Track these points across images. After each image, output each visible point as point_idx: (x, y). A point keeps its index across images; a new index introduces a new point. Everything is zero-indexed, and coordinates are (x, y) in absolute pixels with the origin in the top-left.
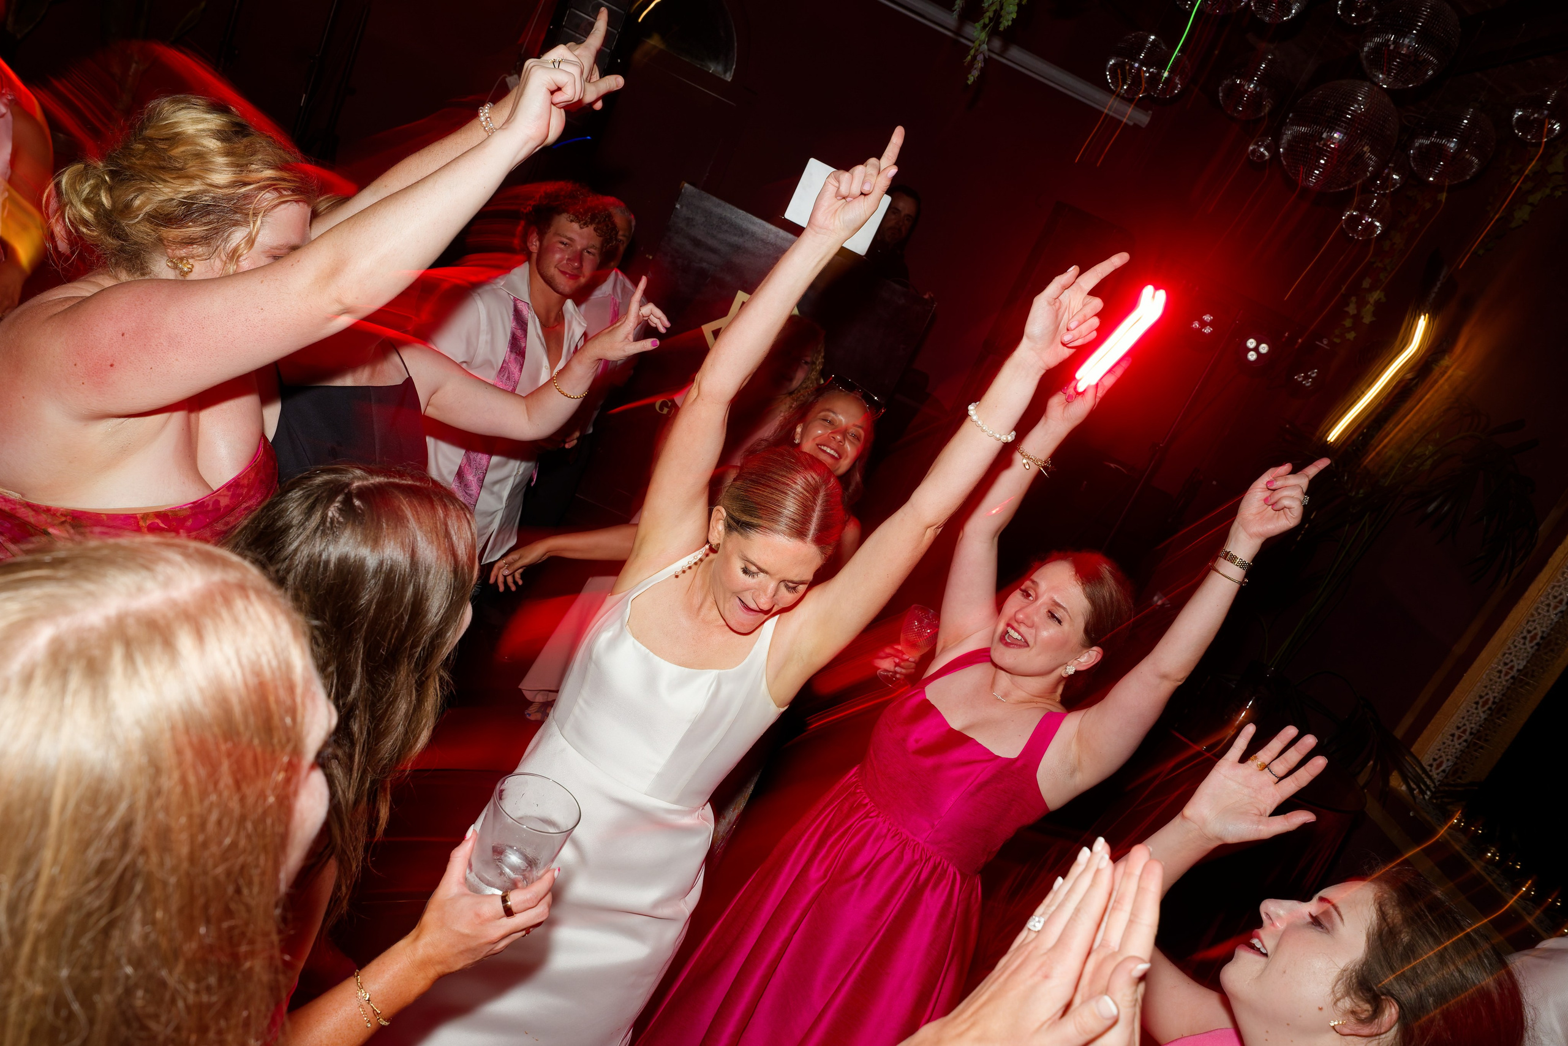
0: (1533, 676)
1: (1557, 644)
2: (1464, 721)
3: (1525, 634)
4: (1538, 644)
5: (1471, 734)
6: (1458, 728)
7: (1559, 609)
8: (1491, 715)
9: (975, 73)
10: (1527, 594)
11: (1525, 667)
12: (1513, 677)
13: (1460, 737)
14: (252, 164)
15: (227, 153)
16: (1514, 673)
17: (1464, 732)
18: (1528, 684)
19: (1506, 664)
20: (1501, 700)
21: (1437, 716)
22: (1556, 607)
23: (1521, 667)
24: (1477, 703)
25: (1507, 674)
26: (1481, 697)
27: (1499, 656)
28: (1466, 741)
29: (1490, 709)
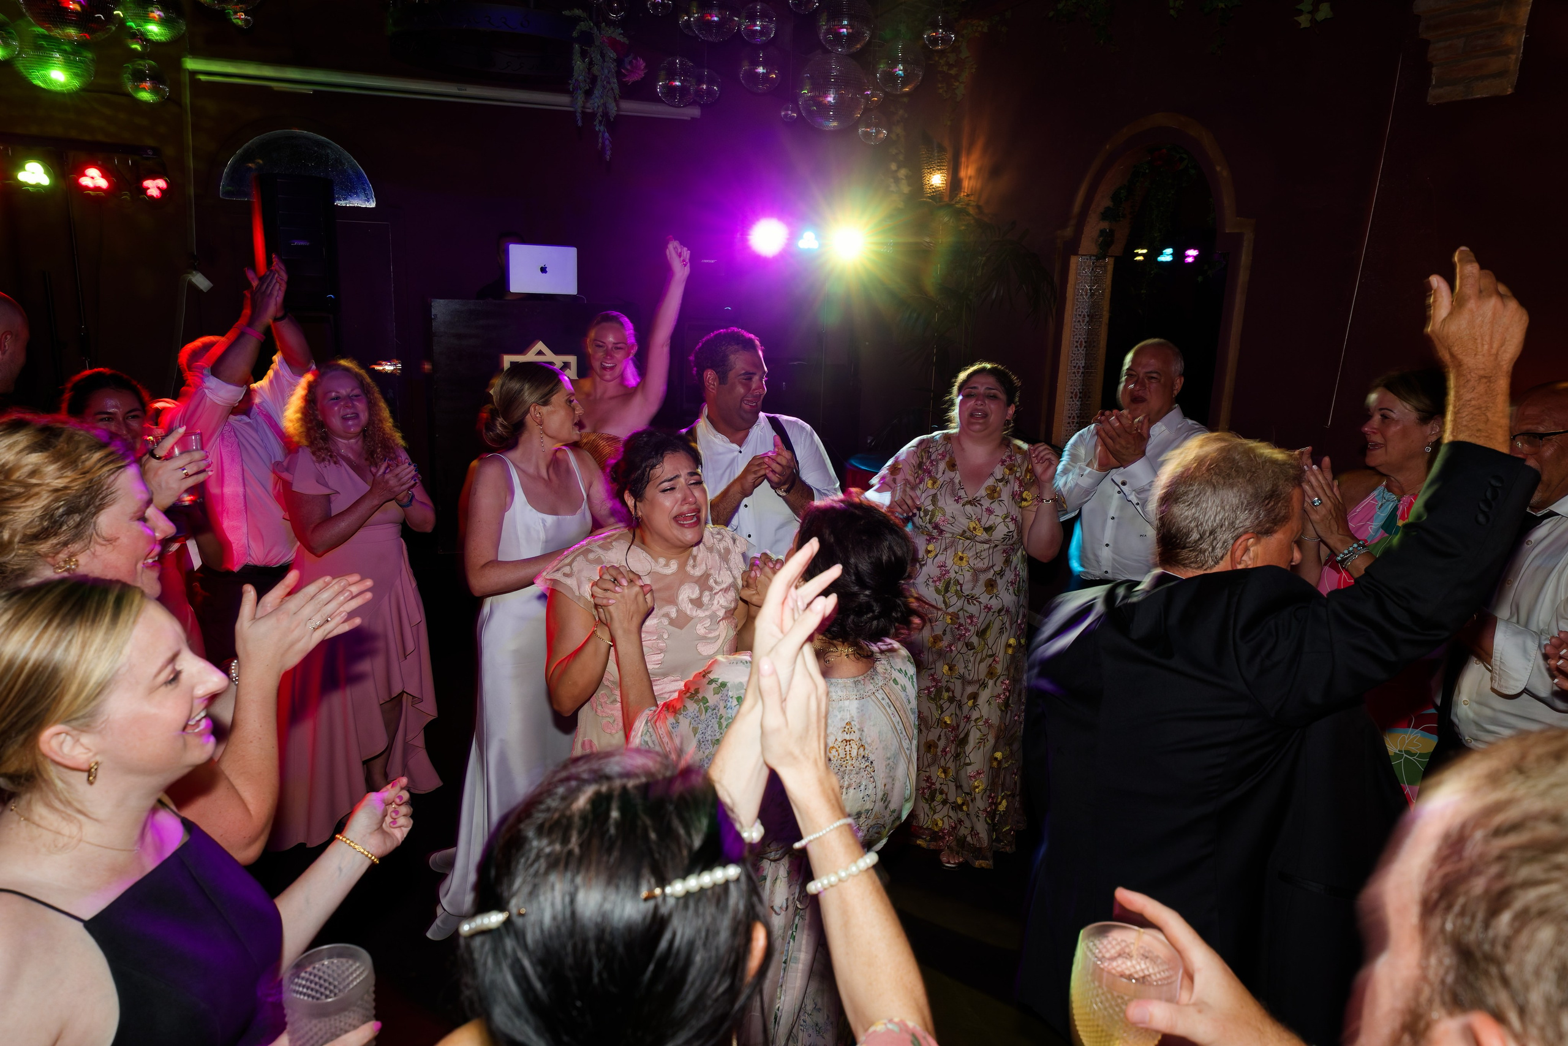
0: (1092, 366)
1: (1094, 342)
2: (1071, 412)
3: (1076, 344)
4: (1085, 347)
5: (1078, 417)
6: (1070, 417)
7: (1086, 321)
8: (1082, 401)
9: (609, 153)
10: (1065, 321)
11: (1085, 363)
12: (1082, 373)
13: (1073, 422)
14: (81, 456)
15: (55, 460)
16: (1081, 370)
17: (1074, 418)
18: (1091, 373)
19: (1075, 367)
20: (1083, 389)
21: (1056, 416)
22: (1083, 321)
23: (1083, 365)
24: (1072, 398)
25: (1078, 372)
26: (1072, 393)
27: (1069, 364)
28: (1077, 423)
29: (1080, 397)
